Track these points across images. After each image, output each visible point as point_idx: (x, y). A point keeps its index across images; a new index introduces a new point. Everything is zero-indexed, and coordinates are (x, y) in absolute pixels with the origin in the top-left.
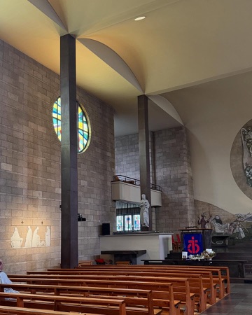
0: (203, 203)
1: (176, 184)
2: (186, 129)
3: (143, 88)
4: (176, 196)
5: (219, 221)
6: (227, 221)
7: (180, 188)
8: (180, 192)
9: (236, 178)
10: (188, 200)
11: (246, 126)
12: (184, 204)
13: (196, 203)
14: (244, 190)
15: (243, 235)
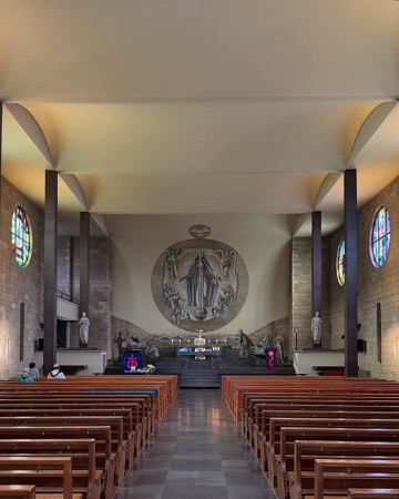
0: (121, 320)
1: (96, 298)
2: (111, 242)
3: (88, 207)
4: (96, 312)
5: (136, 340)
6: (143, 340)
7: (101, 303)
8: (101, 308)
9: (154, 297)
10: (108, 317)
11: (170, 249)
12: (104, 321)
13: (113, 319)
14: (162, 311)
15: (157, 355)
